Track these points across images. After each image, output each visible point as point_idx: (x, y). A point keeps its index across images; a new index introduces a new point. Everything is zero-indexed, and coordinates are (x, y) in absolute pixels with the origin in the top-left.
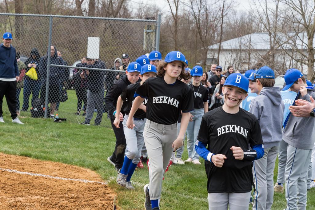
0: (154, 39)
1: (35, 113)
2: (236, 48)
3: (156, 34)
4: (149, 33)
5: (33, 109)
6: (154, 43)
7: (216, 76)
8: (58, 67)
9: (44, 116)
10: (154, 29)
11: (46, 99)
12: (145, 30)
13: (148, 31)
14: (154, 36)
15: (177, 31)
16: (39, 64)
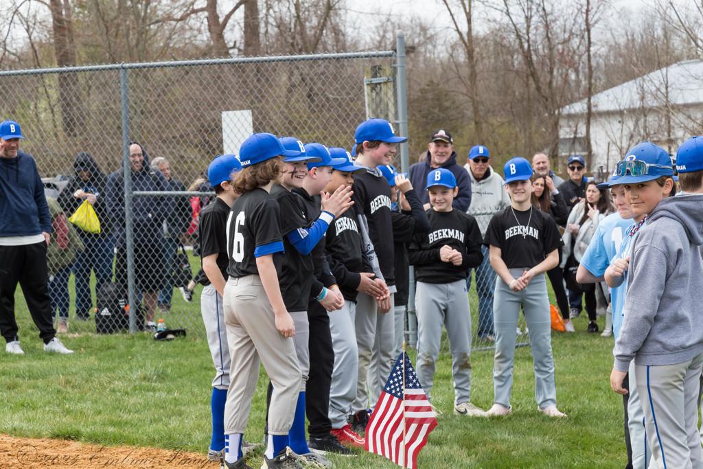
0: (392, 99)
1: (104, 321)
2: (632, 107)
3: (395, 86)
4: (379, 86)
5: (98, 312)
6: (393, 112)
7: (572, 182)
8: (152, 196)
9: (127, 327)
10: (390, 74)
11: (130, 282)
12: (366, 80)
13: (374, 82)
14: (390, 93)
15: (476, 76)
16: (103, 195)
